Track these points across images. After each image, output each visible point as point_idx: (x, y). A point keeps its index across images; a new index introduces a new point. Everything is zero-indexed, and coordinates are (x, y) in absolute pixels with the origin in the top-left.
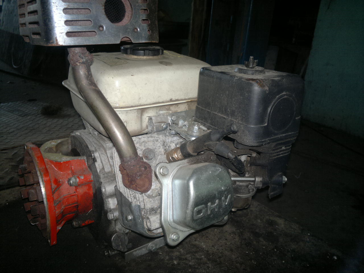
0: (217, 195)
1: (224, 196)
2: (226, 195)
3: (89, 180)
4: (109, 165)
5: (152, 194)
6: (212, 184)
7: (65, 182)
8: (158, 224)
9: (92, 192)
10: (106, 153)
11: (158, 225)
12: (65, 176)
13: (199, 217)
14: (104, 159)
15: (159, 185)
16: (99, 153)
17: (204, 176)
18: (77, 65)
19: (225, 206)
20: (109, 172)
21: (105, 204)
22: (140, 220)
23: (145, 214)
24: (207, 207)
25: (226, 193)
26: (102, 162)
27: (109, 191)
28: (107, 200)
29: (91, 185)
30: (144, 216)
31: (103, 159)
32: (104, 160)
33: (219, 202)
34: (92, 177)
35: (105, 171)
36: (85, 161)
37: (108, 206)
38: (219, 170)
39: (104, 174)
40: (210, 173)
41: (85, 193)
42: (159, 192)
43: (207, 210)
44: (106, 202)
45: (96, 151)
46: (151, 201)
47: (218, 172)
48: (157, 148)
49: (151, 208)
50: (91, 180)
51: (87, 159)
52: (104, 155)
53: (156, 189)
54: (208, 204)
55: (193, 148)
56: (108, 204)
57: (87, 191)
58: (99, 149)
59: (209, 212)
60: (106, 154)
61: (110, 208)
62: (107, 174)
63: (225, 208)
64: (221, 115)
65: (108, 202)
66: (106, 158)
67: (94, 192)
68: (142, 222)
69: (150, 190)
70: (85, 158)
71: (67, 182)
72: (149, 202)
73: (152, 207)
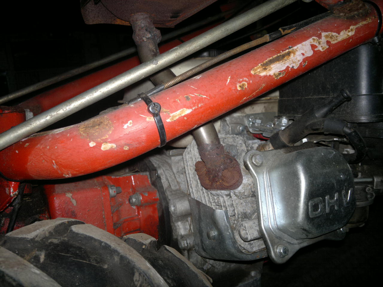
0: (335, 184)
1: (344, 188)
2: (346, 186)
3: (154, 198)
4: (176, 182)
5: (243, 191)
6: (327, 168)
7: (125, 202)
8: (256, 231)
9: (157, 215)
10: (172, 169)
11: (257, 233)
12: (125, 194)
13: (316, 215)
14: (170, 175)
15: (251, 180)
16: (164, 169)
17: (316, 157)
18: (143, 40)
19: (347, 204)
20: (177, 190)
21: (174, 231)
22: (229, 232)
23: (236, 222)
24: (324, 201)
25: (346, 185)
26: (167, 179)
27: (180, 209)
28: (176, 225)
29: (156, 206)
30: (234, 226)
31: (168, 175)
32: (170, 177)
33: (339, 197)
34: (158, 194)
35: (171, 188)
36: (148, 178)
37: (179, 233)
38: (333, 152)
39: (171, 192)
40: (322, 155)
41: (149, 216)
42: (253, 190)
43: (325, 206)
44: (175, 228)
45: (159, 167)
46: (242, 204)
47: (333, 155)
48: (238, 145)
49: (244, 213)
50: (156, 198)
51: (150, 175)
52: (170, 171)
53: (248, 184)
54: (326, 196)
55: (289, 135)
56: (178, 230)
57: (151, 214)
58: (163, 165)
59: (327, 210)
60: (171, 171)
61: (181, 234)
62: (174, 191)
63: (347, 207)
64: (317, 97)
65: (178, 227)
66: (172, 175)
67: (160, 214)
68: (232, 234)
69: (241, 184)
70: (148, 173)
71: (127, 202)
72: (240, 205)
73: (244, 211)
